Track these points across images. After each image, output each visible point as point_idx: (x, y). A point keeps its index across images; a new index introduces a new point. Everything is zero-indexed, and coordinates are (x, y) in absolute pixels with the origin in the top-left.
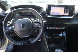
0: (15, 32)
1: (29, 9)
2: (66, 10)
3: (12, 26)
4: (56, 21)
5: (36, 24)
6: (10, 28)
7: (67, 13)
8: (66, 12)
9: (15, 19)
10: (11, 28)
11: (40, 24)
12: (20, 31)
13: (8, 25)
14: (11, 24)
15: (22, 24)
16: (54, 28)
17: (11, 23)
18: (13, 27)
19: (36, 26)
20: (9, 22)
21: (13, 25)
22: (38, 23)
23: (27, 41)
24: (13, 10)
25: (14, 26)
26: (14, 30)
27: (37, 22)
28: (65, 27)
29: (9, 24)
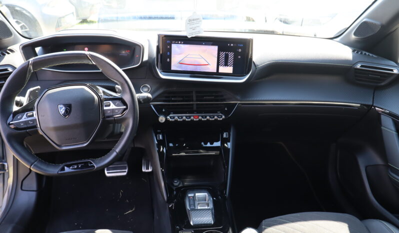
0: (41, 133)
1: (85, 57)
2: (223, 54)
3: (30, 114)
4: (197, 92)
5: (113, 106)
6: (23, 120)
7: (226, 65)
8: (222, 60)
9: (39, 87)
10: (24, 118)
11: (124, 103)
12: (57, 129)
13: (15, 108)
14: (27, 106)
15: (65, 105)
16: (184, 117)
17: (24, 100)
18: (33, 116)
19: (113, 110)
20: (17, 98)
21: (32, 110)
22: (118, 102)
23: (83, 161)
24: (31, 60)
25: (35, 113)
26: (35, 127)
27: (114, 99)
28: (226, 113)
29: (18, 104)
